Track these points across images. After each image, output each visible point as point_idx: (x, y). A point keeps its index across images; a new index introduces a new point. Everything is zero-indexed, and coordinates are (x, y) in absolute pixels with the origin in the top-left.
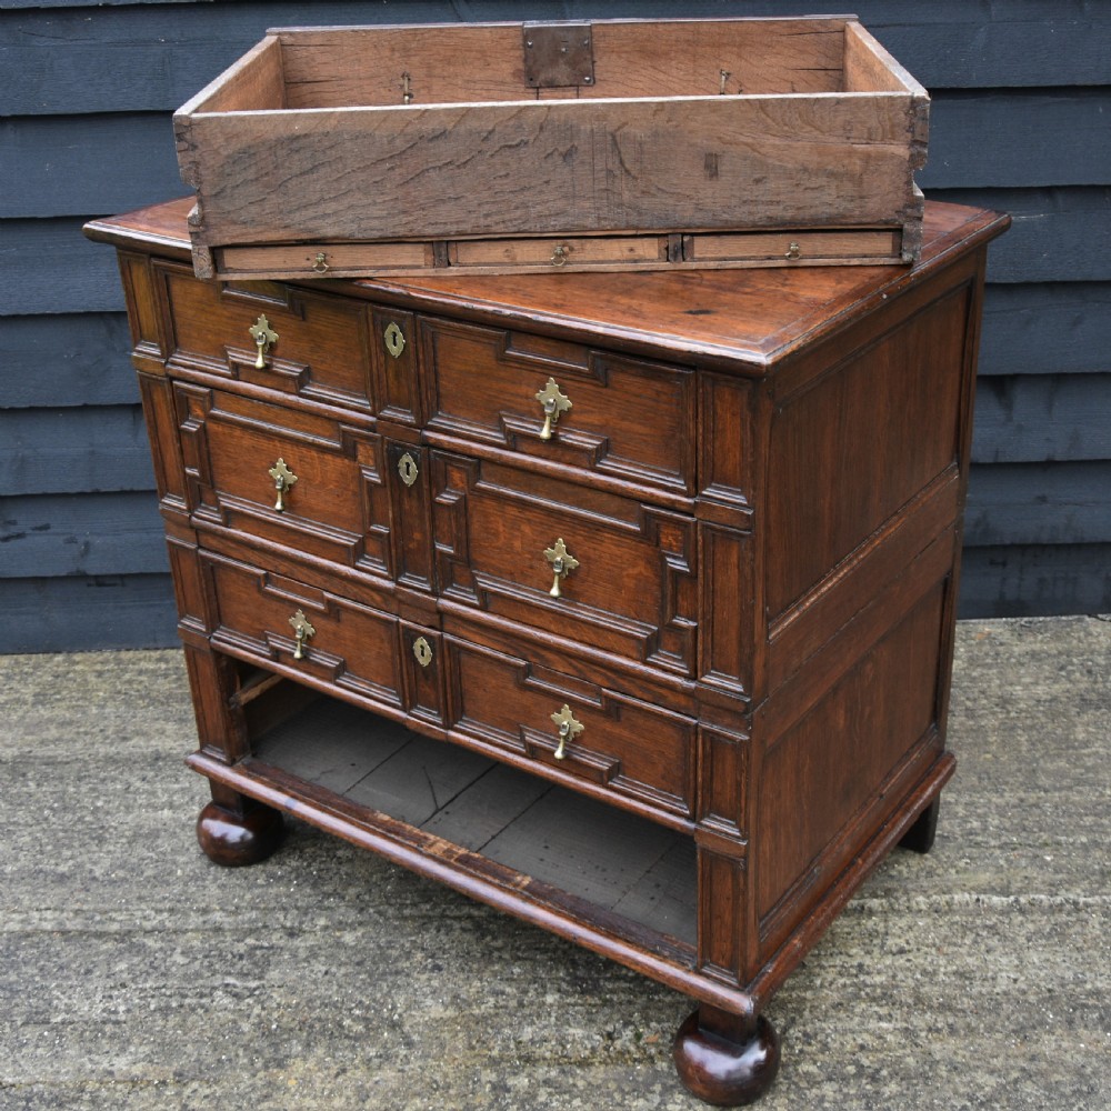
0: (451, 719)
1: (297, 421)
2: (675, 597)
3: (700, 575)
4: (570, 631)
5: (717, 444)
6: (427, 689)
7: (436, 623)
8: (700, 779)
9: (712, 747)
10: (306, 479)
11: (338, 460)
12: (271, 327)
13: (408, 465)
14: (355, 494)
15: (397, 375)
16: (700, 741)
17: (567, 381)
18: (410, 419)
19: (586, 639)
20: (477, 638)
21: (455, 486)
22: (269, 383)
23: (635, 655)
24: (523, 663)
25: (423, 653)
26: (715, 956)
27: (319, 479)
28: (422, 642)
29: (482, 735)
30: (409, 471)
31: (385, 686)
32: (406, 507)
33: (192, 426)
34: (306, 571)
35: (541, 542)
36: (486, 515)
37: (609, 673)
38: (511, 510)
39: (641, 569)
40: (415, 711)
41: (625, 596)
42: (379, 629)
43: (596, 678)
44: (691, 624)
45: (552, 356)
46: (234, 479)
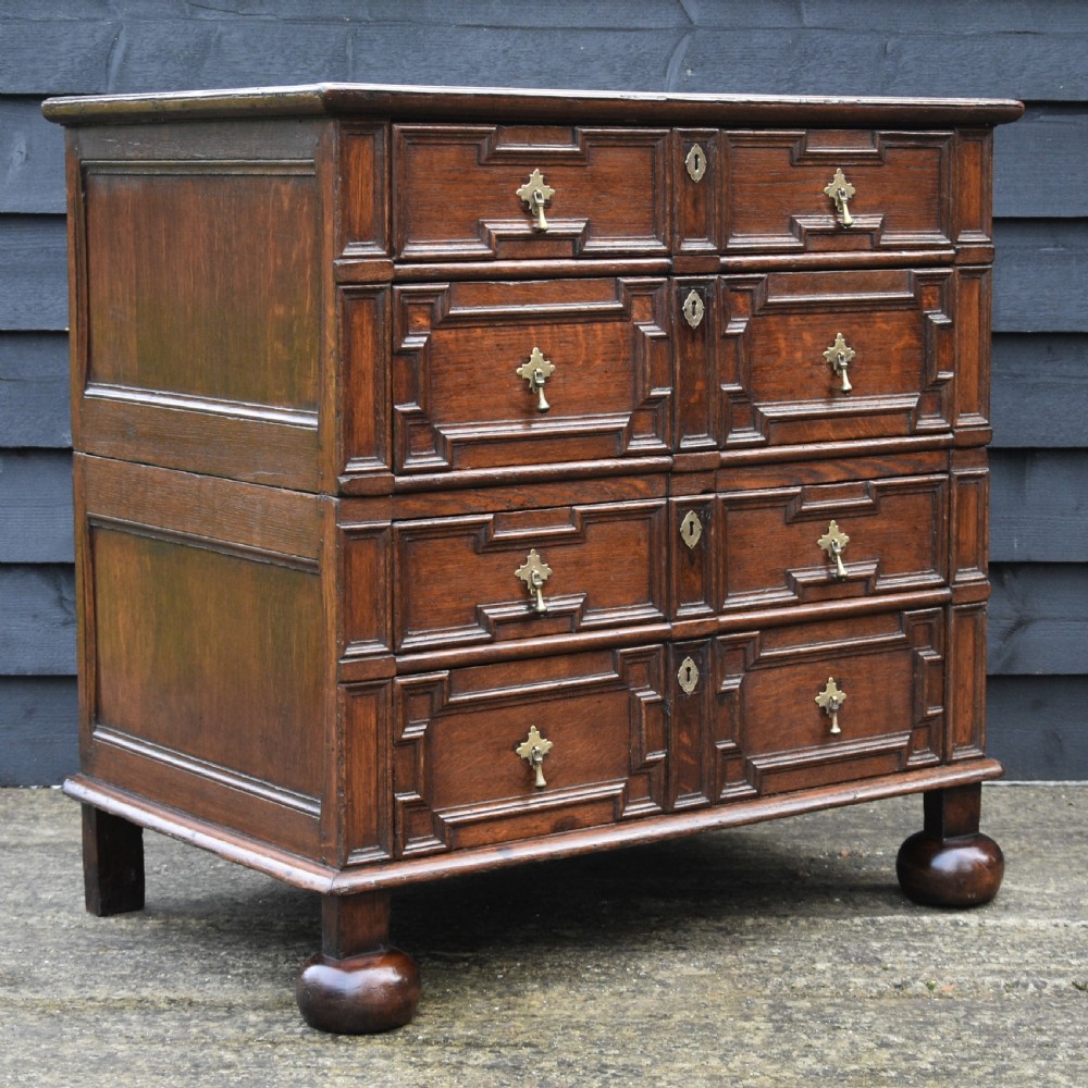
0: (720, 600)
1: (565, 291)
2: (938, 351)
3: (957, 325)
4: (848, 432)
6: (693, 578)
7: (710, 486)
10: (565, 363)
11: (611, 327)
13: (695, 303)
15: (695, 203)
17: (853, 168)
18: (710, 247)
19: (862, 433)
20: (753, 484)
21: (740, 314)
22: (539, 253)
23: (904, 431)
24: (798, 490)
25: (692, 531)
27: (583, 357)
28: (690, 517)
29: (752, 604)
30: (694, 308)
31: (637, 602)
32: (690, 355)
33: (415, 342)
34: (551, 489)
35: (822, 344)
36: (768, 333)
37: (878, 461)
38: (793, 321)
39: (907, 338)
40: (682, 613)
41: (893, 372)
42: (635, 528)
43: (866, 473)
44: (950, 375)
45: (844, 145)
46: (463, 400)
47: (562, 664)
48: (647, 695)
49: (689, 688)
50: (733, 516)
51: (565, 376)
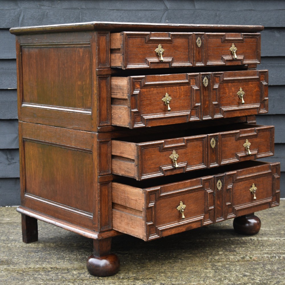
4: (243, 114)
11: (185, 87)
12: (162, 47)
15: (199, 53)
19: (247, 114)
21: (217, 83)
23: (256, 114)
27: (178, 95)
29: (228, 163)
30: (206, 82)
31: (200, 164)
32: (205, 94)
33: (136, 92)
35: (237, 91)
38: (230, 84)
39: (257, 88)
40: (211, 166)
41: (254, 98)
44: (267, 98)
45: (234, 37)
46: (148, 108)
51: (174, 101)
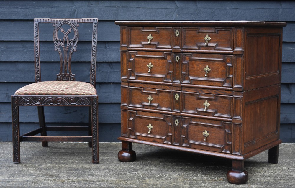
0: (182, 110)
1: (155, 54)
2: (229, 71)
3: (234, 66)
4: (208, 84)
5: (237, 40)
6: (177, 105)
7: (180, 90)
8: (233, 108)
9: (235, 101)
10: (155, 66)
11: (163, 60)
12: (152, 36)
13: (177, 57)
14: (165, 66)
15: (177, 40)
16: (233, 100)
17: (210, 34)
18: (179, 48)
19: (211, 85)
20: (189, 91)
21: (187, 60)
22: (150, 47)
23: (221, 86)
24: (198, 93)
25: (177, 97)
26: (236, 149)
27: (158, 65)
28: (177, 94)
29: (188, 112)
30: (177, 59)
31: (168, 107)
32: (176, 66)
33: (131, 60)
34: (153, 85)
36: (193, 64)
37: (216, 91)
38: (198, 62)
39: (223, 68)
40: (174, 111)
41: (219, 74)
42: (168, 95)
43: (213, 93)
44: (232, 76)
45: (208, 30)
46: (139, 69)
47: (155, 114)
48: (169, 123)
49: (177, 124)
50: (186, 96)
